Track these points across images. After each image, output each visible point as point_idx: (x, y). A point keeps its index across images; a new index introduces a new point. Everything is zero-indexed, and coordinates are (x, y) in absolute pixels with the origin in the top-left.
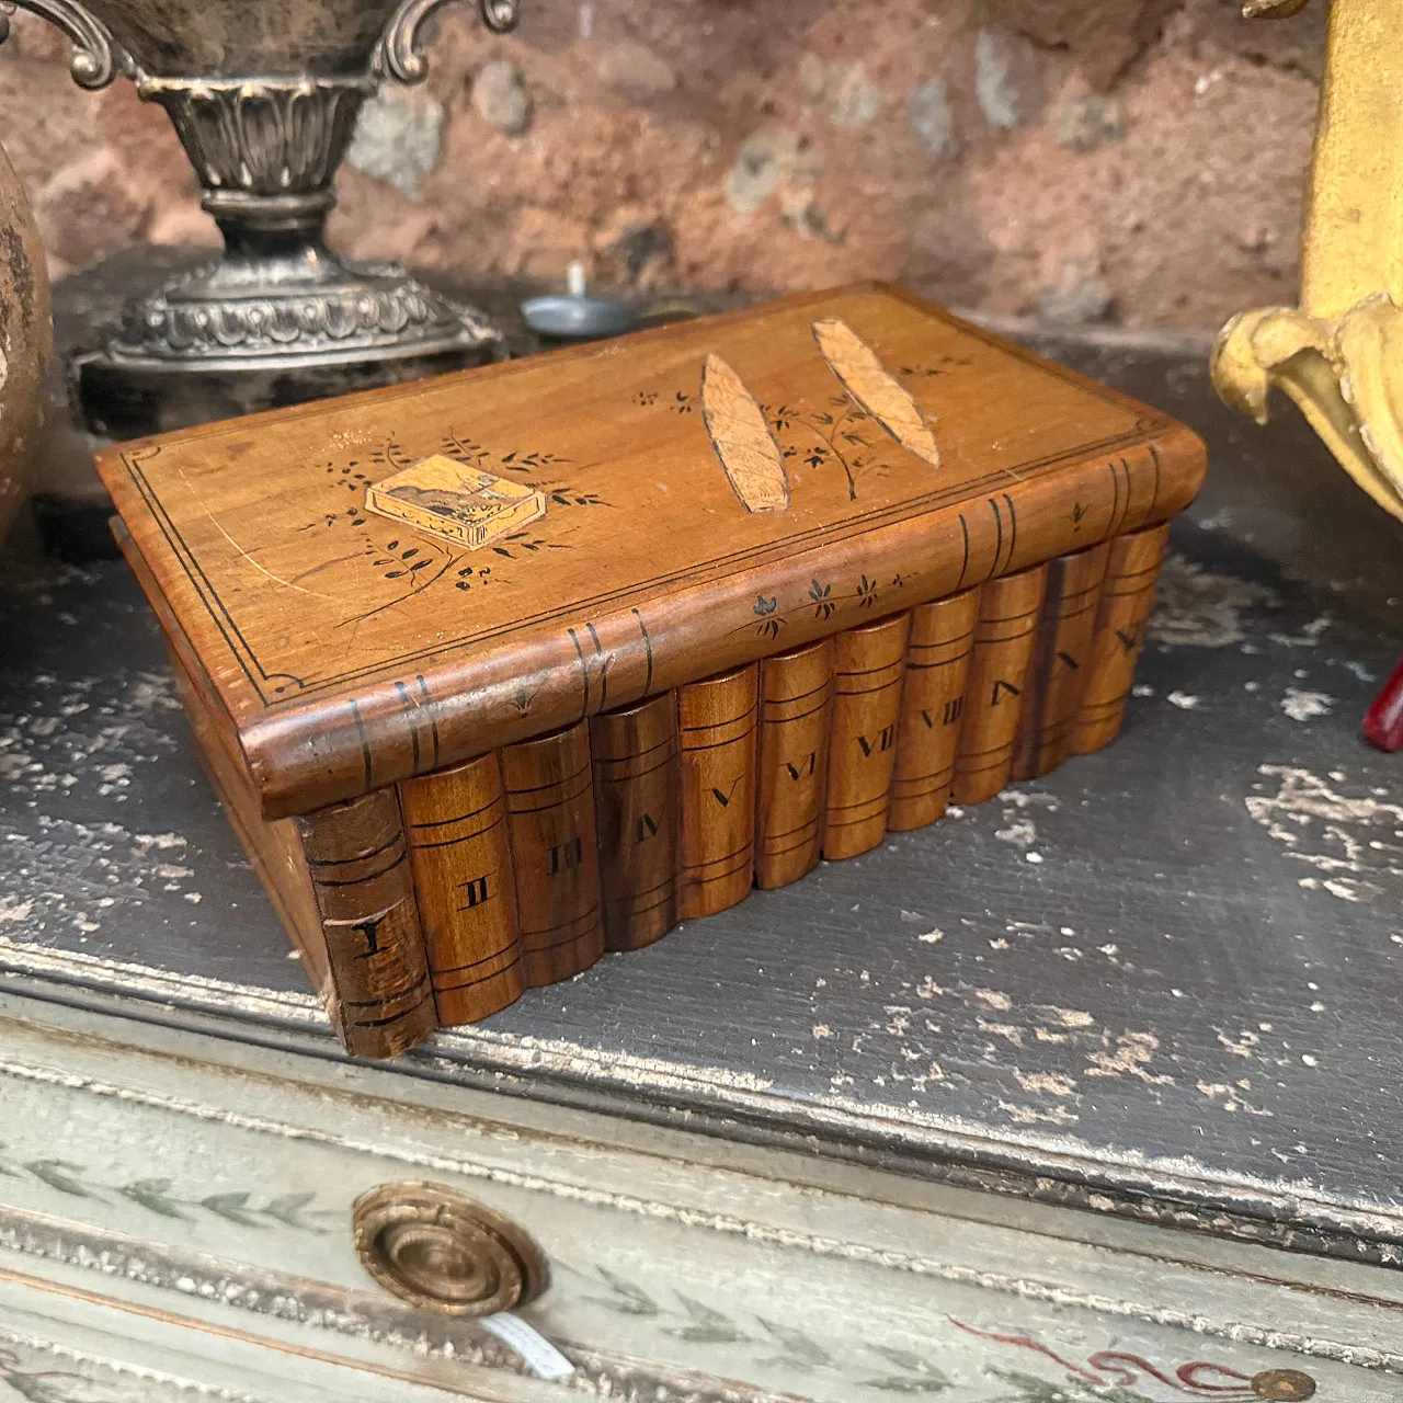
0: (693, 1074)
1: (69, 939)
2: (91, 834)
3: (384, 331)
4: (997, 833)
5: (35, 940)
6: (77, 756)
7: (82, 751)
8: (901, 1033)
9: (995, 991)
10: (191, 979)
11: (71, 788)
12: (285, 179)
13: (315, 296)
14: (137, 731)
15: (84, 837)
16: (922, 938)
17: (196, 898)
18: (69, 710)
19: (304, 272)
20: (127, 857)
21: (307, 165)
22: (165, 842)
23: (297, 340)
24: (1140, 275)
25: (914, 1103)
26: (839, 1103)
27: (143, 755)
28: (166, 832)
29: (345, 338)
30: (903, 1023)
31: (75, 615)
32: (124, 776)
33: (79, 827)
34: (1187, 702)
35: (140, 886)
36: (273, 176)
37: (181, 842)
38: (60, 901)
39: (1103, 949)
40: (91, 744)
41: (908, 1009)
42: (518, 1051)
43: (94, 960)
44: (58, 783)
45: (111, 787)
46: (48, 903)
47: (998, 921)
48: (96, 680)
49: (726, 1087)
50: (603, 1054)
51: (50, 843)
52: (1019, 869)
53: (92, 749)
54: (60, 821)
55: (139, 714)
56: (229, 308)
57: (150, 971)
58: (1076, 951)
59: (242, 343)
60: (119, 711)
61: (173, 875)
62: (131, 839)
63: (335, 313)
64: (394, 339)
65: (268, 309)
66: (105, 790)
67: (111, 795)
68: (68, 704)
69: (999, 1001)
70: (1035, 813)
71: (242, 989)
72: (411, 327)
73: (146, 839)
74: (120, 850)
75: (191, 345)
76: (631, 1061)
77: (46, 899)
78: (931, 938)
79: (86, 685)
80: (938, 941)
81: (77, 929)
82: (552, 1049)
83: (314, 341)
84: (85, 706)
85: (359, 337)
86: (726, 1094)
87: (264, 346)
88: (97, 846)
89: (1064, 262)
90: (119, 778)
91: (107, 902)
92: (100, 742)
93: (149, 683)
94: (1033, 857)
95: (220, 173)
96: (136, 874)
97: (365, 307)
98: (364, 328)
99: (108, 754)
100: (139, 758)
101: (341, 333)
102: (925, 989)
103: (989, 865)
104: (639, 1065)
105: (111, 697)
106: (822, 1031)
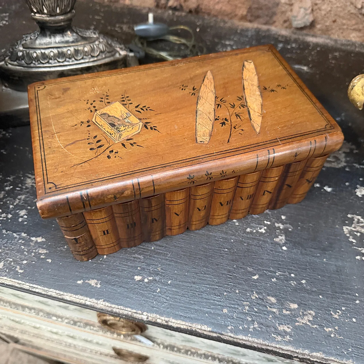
0: (190, 325)
1: (15, 276)
2: (18, 236)
3: (92, 57)
4: (274, 239)
5: (6, 276)
6: (11, 206)
7: (12, 204)
8: (247, 311)
9: (272, 296)
10: (51, 290)
11: (11, 219)
12: (58, 11)
13: (70, 46)
14: (27, 197)
15: (16, 238)
16: (253, 277)
17: (50, 261)
18: (7, 188)
19: (66, 39)
20: (29, 245)
21: (65, 6)
22: (40, 240)
23: (65, 61)
24: (323, 13)
25: (250, 335)
26: (230, 335)
27: (30, 207)
28: (39, 236)
29: (80, 60)
30: (247, 308)
31: (6, 150)
32: (25, 215)
33: (14, 234)
34: (329, 190)
35: (34, 256)
36: (54, 10)
37: (44, 240)
38: (11, 261)
39: (302, 281)
40: (15, 202)
41: (249, 303)
42: (142, 316)
43: (23, 283)
44: (6, 217)
45: (22, 219)
46: (8, 262)
47: (274, 272)
48: (14, 177)
49: (199, 329)
50: (166, 318)
51: (6, 240)
52: (280, 252)
53: (15, 204)
54: (9, 232)
55: (28, 190)
56: (43, 51)
57: (39, 287)
58: (295, 282)
59: (48, 62)
60: (22, 189)
61: (43, 252)
62: (29, 239)
63: (77, 52)
64: (96, 59)
65: (55, 51)
66: (20, 220)
67: (23, 221)
68: (6, 186)
69: (273, 300)
70: (285, 232)
71: (65, 294)
72: (101, 54)
73: (33, 239)
74: (27, 243)
75: (32, 63)
76: (173, 321)
77: (7, 261)
78: (255, 277)
79: (11, 178)
80: (257, 279)
81: (17, 271)
82: (151, 316)
83: (71, 61)
84: (11, 187)
85: (85, 59)
86: (200, 331)
87: (55, 63)
88: (20, 241)
89: (300, 8)
90: (24, 215)
91: (25, 262)
92: (17, 201)
93: (30, 178)
94: (284, 248)
95: (36, 9)
96: (32, 252)
97: (86, 49)
98: (86, 56)
99: (20, 206)
100: (29, 208)
101: (79, 58)
102: (253, 296)
103: (272, 251)
104: (176, 322)
105: (19, 184)
106: (225, 311)
